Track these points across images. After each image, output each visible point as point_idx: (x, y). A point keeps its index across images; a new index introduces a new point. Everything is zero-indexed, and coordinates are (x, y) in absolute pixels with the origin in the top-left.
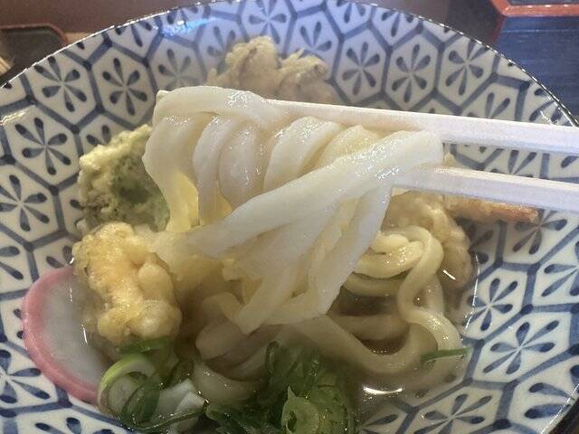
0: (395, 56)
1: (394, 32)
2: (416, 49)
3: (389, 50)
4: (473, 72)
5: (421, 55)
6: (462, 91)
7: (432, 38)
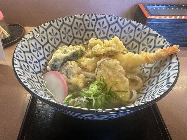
0: (123, 30)
1: (123, 24)
2: (129, 28)
3: (122, 28)
4: (144, 33)
5: (130, 29)
6: (141, 38)
7: (133, 25)
